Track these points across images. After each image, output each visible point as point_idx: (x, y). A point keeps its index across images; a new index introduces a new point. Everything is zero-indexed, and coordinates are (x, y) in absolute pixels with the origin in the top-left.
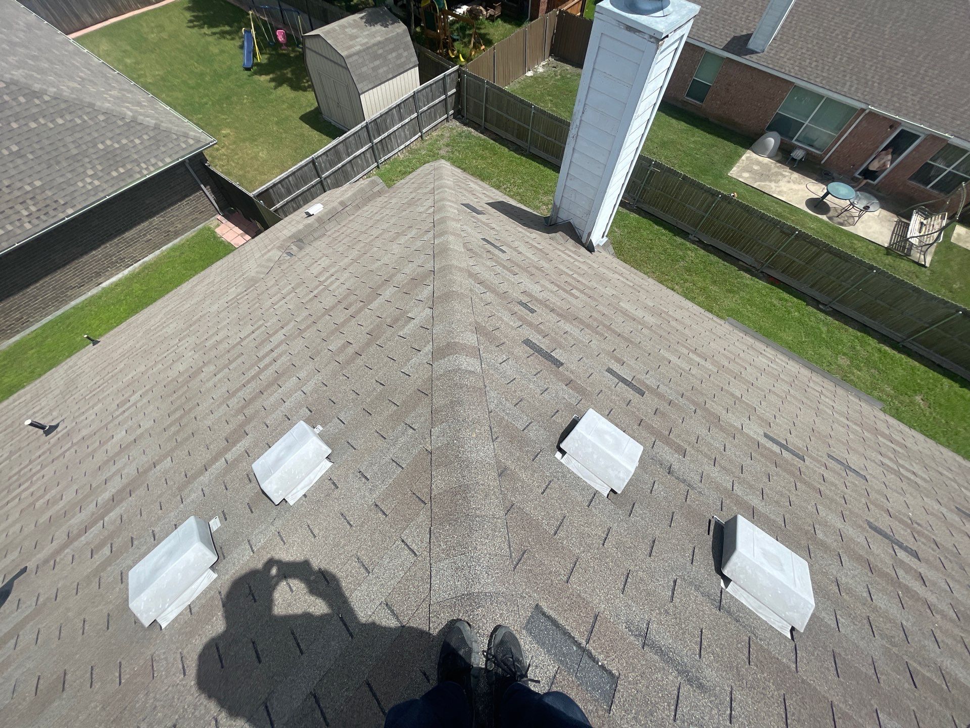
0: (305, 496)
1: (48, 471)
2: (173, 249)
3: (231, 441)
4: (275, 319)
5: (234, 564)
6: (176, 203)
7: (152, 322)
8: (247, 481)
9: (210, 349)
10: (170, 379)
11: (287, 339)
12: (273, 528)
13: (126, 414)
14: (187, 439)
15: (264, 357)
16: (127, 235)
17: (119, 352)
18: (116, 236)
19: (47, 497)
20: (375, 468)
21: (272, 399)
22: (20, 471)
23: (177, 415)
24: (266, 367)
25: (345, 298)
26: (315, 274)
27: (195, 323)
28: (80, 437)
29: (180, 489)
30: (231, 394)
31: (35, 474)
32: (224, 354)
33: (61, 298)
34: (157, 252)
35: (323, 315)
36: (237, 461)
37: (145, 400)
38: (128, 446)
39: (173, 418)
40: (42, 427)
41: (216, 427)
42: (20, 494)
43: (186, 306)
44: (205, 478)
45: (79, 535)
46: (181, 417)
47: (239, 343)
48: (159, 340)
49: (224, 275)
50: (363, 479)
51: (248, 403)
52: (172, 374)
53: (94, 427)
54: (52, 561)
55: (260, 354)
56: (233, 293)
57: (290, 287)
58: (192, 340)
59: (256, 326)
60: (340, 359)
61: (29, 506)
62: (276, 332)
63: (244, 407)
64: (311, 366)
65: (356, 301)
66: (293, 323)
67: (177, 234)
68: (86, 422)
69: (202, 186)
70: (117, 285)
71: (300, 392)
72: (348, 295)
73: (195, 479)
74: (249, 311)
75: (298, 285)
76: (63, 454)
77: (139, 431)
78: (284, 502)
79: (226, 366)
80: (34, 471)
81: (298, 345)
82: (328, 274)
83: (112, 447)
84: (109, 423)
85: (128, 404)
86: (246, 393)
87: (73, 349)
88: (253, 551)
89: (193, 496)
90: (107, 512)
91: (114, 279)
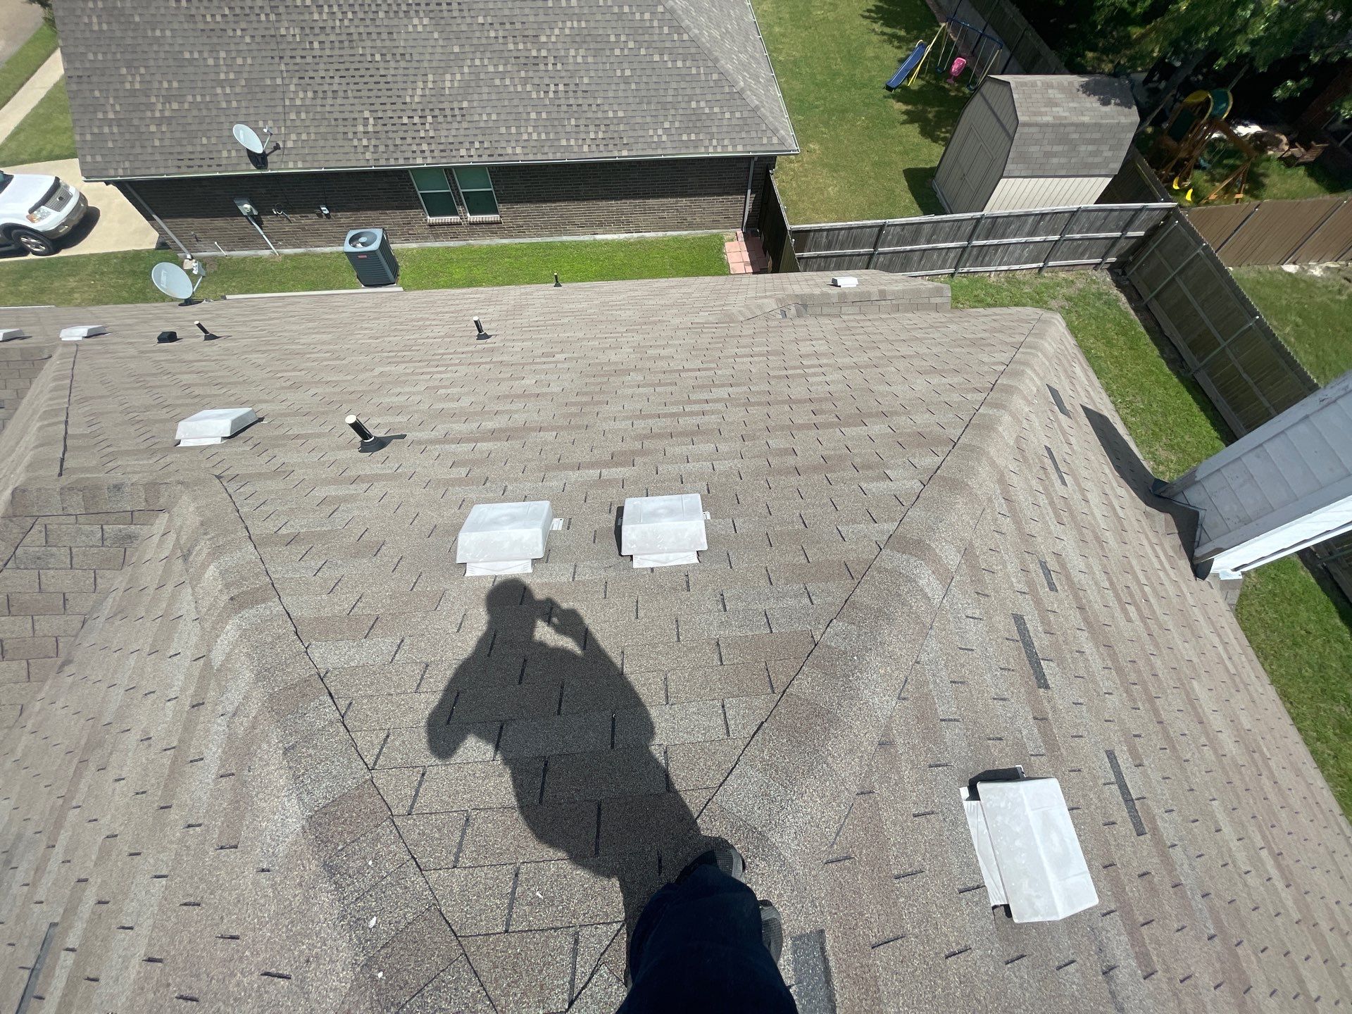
0: (652, 569)
1: (463, 370)
2: (675, 239)
3: (615, 460)
4: (729, 372)
5: (551, 575)
6: (714, 194)
7: (614, 298)
8: (607, 508)
9: (649, 359)
10: (597, 361)
11: (729, 401)
12: (603, 574)
13: (544, 367)
14: (579, 427)
15: (696, 402)
16: (651, 202)
17: (572, 306)
18: (640, 198)
19: (449, 391)
20: (741, 605)
21: (678, 450)
22: (443, 354)
23: (584, 399)
24: (692, 414)
25: (820, 400)
26: (801, 353)
27: (650, 323)
28: (500, 359)
29: (548, 468)
30: (642, 416)
31: (452, 365)
32: (658, 372)
33: (558, 228)
34: (660, 234)
35: (783, 402)
36: (610, 482)
37: (566, 366)
38: (530, 396)
39: (579, 399)
40: (480, 330)
41: (610, 436)
42: (433, 373)
43: (651, 302)
44: (574, 476)
45: (452, 442)
46: (586, 404)
47: (679, 371)
48: (610, 318)
49: (704, 294)
50: (720, 606)
51: (651, 435)
52: (603, 358)
53: (514, 359)
54: (423, 445)
55: (693, 397)
56: (703, 317)
57: (766, 348)
58: (638, 338)
59: (705, 366)
60: (774, 462)
61: (434, 388)
62: (723, 385)
63: (646, 437)
64: (738, 445)
65: (831, 412)
66: (745, 388)
67: (691, 226)
68: (511, 349)
69: (749, 191)
70: (607, 243)
71: (709, 464)
72: (826, 399)
73: (565, 469)
74: (708, 346)
75: (775, 353)
76: (481, 364)
77: (545, 390)
78: (629, 558)
79: (653, 385)
80: (452, 362)
81: (736, 414)
82: (816, 362)
83: (518, 386)
84: (527, 364)
85: (553, 359)
86: (657, 425)
87: (535, 279)
88: (574, 578)
89: (554, 483)
90: (483, 440)
91: (609, 237)
